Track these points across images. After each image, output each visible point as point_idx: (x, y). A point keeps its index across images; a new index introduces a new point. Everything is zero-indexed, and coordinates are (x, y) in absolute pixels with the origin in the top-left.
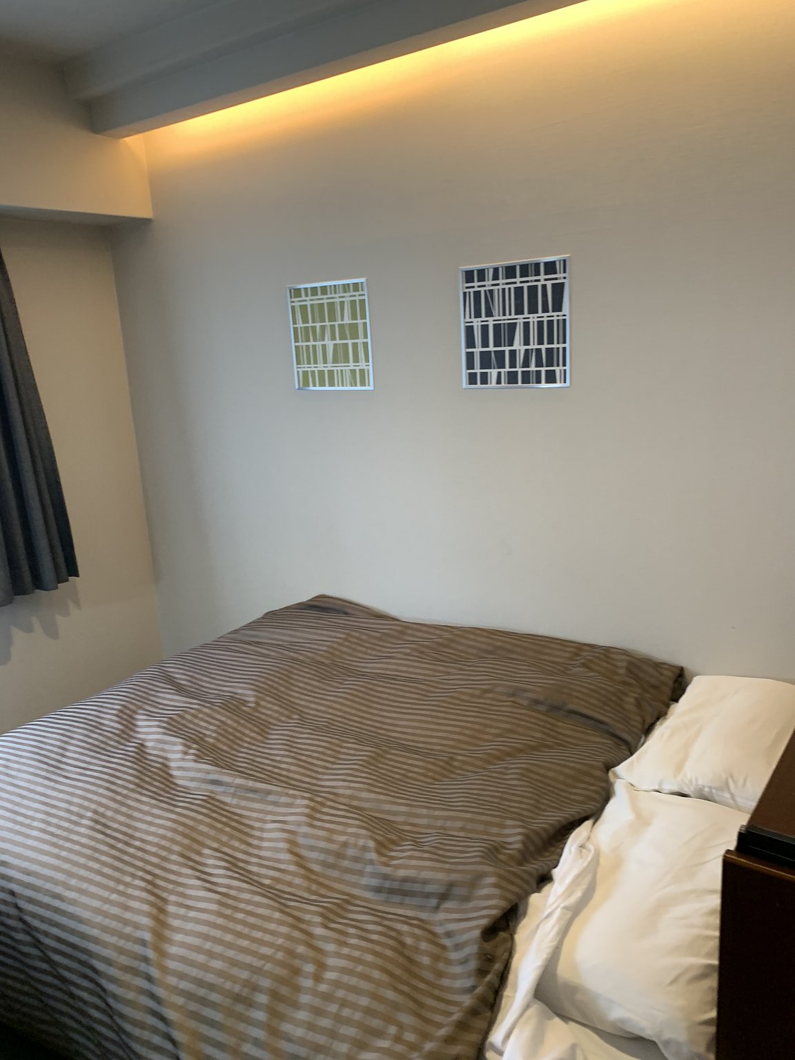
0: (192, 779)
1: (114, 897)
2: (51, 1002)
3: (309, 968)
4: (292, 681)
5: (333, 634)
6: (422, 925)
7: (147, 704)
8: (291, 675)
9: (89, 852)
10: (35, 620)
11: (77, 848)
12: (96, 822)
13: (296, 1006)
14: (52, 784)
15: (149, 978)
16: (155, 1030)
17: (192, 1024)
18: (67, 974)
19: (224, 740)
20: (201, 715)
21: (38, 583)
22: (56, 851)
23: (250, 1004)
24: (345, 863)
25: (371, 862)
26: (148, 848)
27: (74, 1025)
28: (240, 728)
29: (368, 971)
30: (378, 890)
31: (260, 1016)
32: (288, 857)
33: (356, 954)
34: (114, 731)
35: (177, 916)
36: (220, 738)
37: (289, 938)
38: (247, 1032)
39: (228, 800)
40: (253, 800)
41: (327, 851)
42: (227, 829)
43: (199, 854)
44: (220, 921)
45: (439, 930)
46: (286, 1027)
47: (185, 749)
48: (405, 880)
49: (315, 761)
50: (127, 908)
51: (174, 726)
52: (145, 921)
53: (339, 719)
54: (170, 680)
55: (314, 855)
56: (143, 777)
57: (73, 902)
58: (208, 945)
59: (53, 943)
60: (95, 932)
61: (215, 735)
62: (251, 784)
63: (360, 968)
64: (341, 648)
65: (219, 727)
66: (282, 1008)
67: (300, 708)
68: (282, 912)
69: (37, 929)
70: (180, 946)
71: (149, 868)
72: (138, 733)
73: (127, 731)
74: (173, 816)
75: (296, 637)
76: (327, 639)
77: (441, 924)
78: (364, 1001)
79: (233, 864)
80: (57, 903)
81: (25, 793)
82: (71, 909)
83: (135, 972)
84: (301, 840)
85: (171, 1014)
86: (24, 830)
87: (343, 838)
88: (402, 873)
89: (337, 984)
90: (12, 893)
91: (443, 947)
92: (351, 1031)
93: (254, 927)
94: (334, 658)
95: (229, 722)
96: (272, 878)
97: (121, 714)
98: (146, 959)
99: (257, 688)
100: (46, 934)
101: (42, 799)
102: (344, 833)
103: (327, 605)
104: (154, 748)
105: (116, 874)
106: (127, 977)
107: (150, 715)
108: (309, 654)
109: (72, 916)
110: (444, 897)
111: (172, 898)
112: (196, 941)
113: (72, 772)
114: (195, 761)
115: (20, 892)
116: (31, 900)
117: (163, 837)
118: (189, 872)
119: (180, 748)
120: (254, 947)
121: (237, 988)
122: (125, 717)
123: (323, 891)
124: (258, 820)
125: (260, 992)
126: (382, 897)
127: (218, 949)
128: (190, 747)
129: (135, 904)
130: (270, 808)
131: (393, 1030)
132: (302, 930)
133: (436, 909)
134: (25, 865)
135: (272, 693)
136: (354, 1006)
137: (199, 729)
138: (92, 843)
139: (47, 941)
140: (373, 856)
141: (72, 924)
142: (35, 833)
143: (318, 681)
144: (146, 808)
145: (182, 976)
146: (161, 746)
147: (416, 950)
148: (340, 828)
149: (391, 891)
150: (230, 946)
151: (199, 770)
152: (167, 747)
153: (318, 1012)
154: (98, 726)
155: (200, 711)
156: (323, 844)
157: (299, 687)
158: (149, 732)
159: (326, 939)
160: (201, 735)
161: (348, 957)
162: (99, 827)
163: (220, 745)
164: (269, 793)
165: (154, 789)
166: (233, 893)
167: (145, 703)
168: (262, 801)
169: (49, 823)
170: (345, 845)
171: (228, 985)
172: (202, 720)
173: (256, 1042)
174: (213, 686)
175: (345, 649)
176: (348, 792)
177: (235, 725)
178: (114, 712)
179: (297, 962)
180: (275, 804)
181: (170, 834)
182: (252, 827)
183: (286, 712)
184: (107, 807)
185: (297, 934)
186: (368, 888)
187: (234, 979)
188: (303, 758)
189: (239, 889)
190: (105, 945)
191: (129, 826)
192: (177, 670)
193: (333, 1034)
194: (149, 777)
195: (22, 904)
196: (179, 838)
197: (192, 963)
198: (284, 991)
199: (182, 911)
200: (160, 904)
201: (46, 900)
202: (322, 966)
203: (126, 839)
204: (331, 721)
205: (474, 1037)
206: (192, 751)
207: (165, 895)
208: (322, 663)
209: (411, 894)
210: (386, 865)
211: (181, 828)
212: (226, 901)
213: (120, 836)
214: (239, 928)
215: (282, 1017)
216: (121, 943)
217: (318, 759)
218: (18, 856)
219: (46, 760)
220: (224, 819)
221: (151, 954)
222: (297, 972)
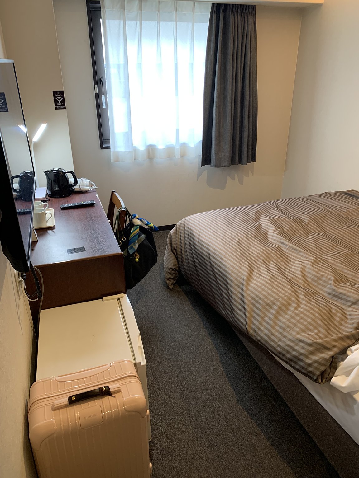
0: (275, 240)
1: (238, 264)
2: (213, 290)
3: (294, 305)
4: (326, 219)
5: (351, 206)
6: (342, 309)
7: (266, 212)
8: (326, 217)
9: (234, 250)
10: (236, 175)
11: (231, 247)
12: (238, 242)
13: (286, 313)
14: (228, 227)
15: (242, 289)
16: (240, 304)
17: (252, 306)
18: (219, 282)
19: (291, 231)
20: (285, 221)
21: (240, 161)
22: (224, 246)
23: (271, 308)
24: (321, 282)
25: (331, 284)
26: (252, 255)
27: (218, 298)
28: (298, 229)
29: (314, 313)
30: (330, 294)
31: (274, 312)
32: (300, 273)
33: (312, 307)
34: (252, 217)
35: (255, 276)
36: (289, 230)
37: (290, 294)
38: (268, 315)
39: (285, 250)
40: (294, 253)
41: (315, 276)
42: (281, 258)
43: (269, 262)
44: (269, 282)
45: (347, 313)
46: (280, 318)
47: (275, 230)
48: (341, 293)
49: (323, 249)
50: (241, 268)
51: (274, 222)
52: (245, 274)
53: (341, 238)
54: (278, 207)
55: (310, 276)
56: (257, 234)
57: (225, 261)
58: (263, 287)
59: (217, 272)
60: (230, 272)
61: (288, 229)
62: (295, 247)
63: (312, 311)
64: (353, 212)
65: (290, 227)
66: (281, 312)
67: (325, 230)
68: (291, 286)
69: (214, 266)
70: (254, 284)
71: (251, 260)
72: (261, 221)
73: (257, 219)
74: (264, 248)
75: (334, 203)
76: (347, 207)
77: (349, 311)
78: (309, 320)
79: (279, 269)
80: (221, 260)
81: (219, 228)
82: (224, 263)
83: (239, 287)
84: (306, 270)
85: (246, 301)
86: (216, 237)
87: (323, 274)
88: (340, 291)
89: (302, 312)
90: (209, 254)
91: (347, 318)
92: (302, 327)
93: (279, 287)
94: (348, 216)
95: (295, 226)
96: (292, 277)
97: (256, 213)
98: (243, 284)
99: (310, 218)
100: (216, 268)
101: (224, 231)
102: (324, 272)
103: (354, 195)
104: (264, 227)
105: (240, 258)
106: (236, 287)
107: (266, 216)
108: (338, 211)
109: (224, 265)
110: (354, 303)
111: (256, 271)
112: (260, 285)
113: (235, 226)
114: (278, 234)
115: (211, 254)
116: (214, 258)
117: (258, 253)
118: (264, 266)
119: (273, 229)
120: (278, 293)
121: (268, 302)
122: (257, 214)
123: (308, 287)
124: (294, 259)
125: (276, 305)
126: (330, 296)
127: (266, 289)
128: (277, 230)
129: (244, 268)
130: (299, 257)
131: (316, 331)
132: (296, 295)
133: (350, 306)
134: (215, 247)
135: (316, 221)
136: (305, 320)
137: (282, 225)
138: (235, 248)
139: (216, 270)
140: (332, 282)
141: (224, 267)
142: (219, 239)
143: (337, 222)
144: (255, 243)
145: (252, 292)
146: (267, 227)
147: (335, 315)
148: (323, 270)
149: (334, 296)
150: (269, 289)
151: (277, 237)
152: (269, 227)
153: (292, 317)
154: (247, 215)
155: (285, 219)
156: (314, 273)
157: (328, 222)
158: (264, 222)
159: (303, 299)
160: (283, 227)
161: (309, 307)
162: (239, 244)
163: (288, 233)
164: (300, 252)
165: (260, 239)
166: (276, 276)
167: (265, 211)
168: (297, 254)
169: (224, 238)
170: (323, 276)
171: (266, 300)
172: (285, 222)
173: (270, 318)
174: (293, 213)
175: (354, 213)
176: (332, 262)
177: (297, 228)
178: (254, 212)
179: (290, 302)
180: (302, 256)
181: (261, 253)
182: (290, 261)
183: (319, 230)
184: (243, 239)
185: (293, 294)
186: (326, 292)
187: (268, 299)
188: (319, 246)
189: (279, 276)
190: (232, 276)
191: (248, 247)
192: (281, 204)
193: (295, 325)
194: (260, 235)
195: (211, 258)
196: (264, 255)
197: (256, 290)
198: (283, 308)
199: (258, 275)
200: (251, 271)
201: (218, 259)
202: (299, 306)
203: (246, 250)
204: (336, 238)
205: (345, 344)
206: (277, 231)
207: (254, 269)
208: (342, 216)
209: (342, 299)
210: (336, 286)
211: (265, 253)
212: (273, 277)
213: (245, 249)
214: (275, 286)
215: (280, 315)
216: (237, 277)
217: (325, 248)
218: (213, 244)
219: (228, 220)
220: (281, 255)
221: (245, 283)
222: (290, 304)
